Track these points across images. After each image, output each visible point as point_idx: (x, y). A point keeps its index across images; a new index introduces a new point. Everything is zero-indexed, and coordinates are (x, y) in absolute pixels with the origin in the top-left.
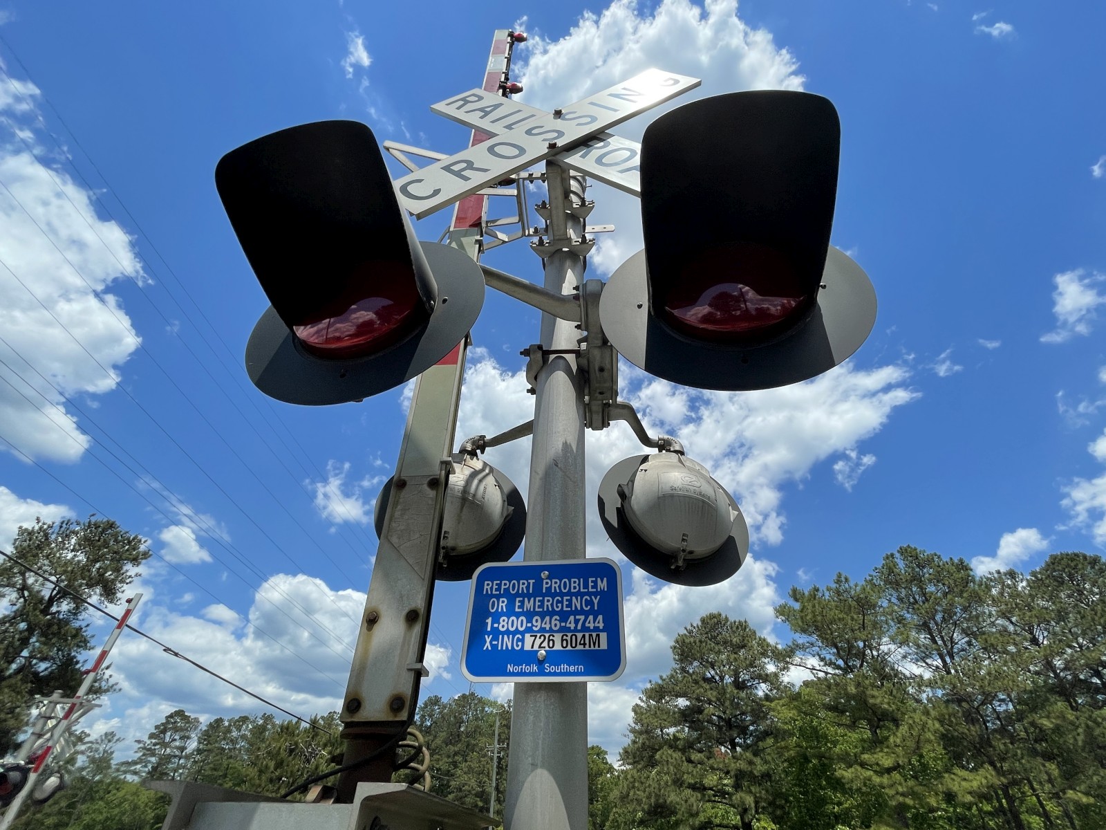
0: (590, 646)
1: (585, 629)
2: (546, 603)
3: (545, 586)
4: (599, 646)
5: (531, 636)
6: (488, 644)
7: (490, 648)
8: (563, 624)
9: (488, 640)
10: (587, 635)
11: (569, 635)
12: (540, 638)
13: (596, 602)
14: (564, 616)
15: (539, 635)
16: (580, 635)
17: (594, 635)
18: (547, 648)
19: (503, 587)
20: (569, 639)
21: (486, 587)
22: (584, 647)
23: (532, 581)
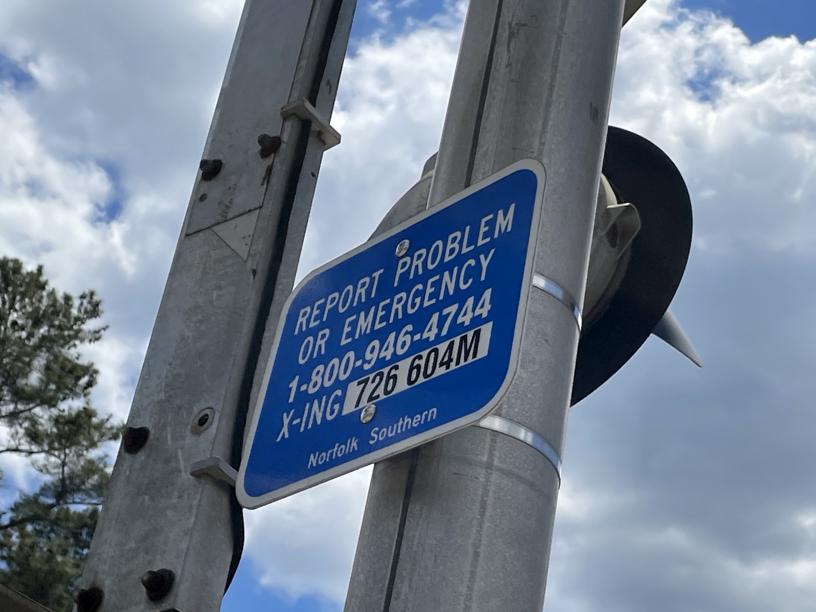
0: (458, 363)
1: (457, 328)
2: (395, 306)
3: (400, 271)
4: (475, 355)
5: (359, 384)
6: (285, 429)
7: (287, 436)
8: (417, 337)
9: (286, 421)
10: (457, 340)
11: (424, 354)
12: (373, 381)
13: (485, 264)
14: (420, 320)
15: (372, 376)
16: (443, 347)
17: (470, 334)
18: (383, 397)
19: (329, 307)
20: (422, 363)
21: (300, 320)
22: (448, 368)
23: (377, 275)
